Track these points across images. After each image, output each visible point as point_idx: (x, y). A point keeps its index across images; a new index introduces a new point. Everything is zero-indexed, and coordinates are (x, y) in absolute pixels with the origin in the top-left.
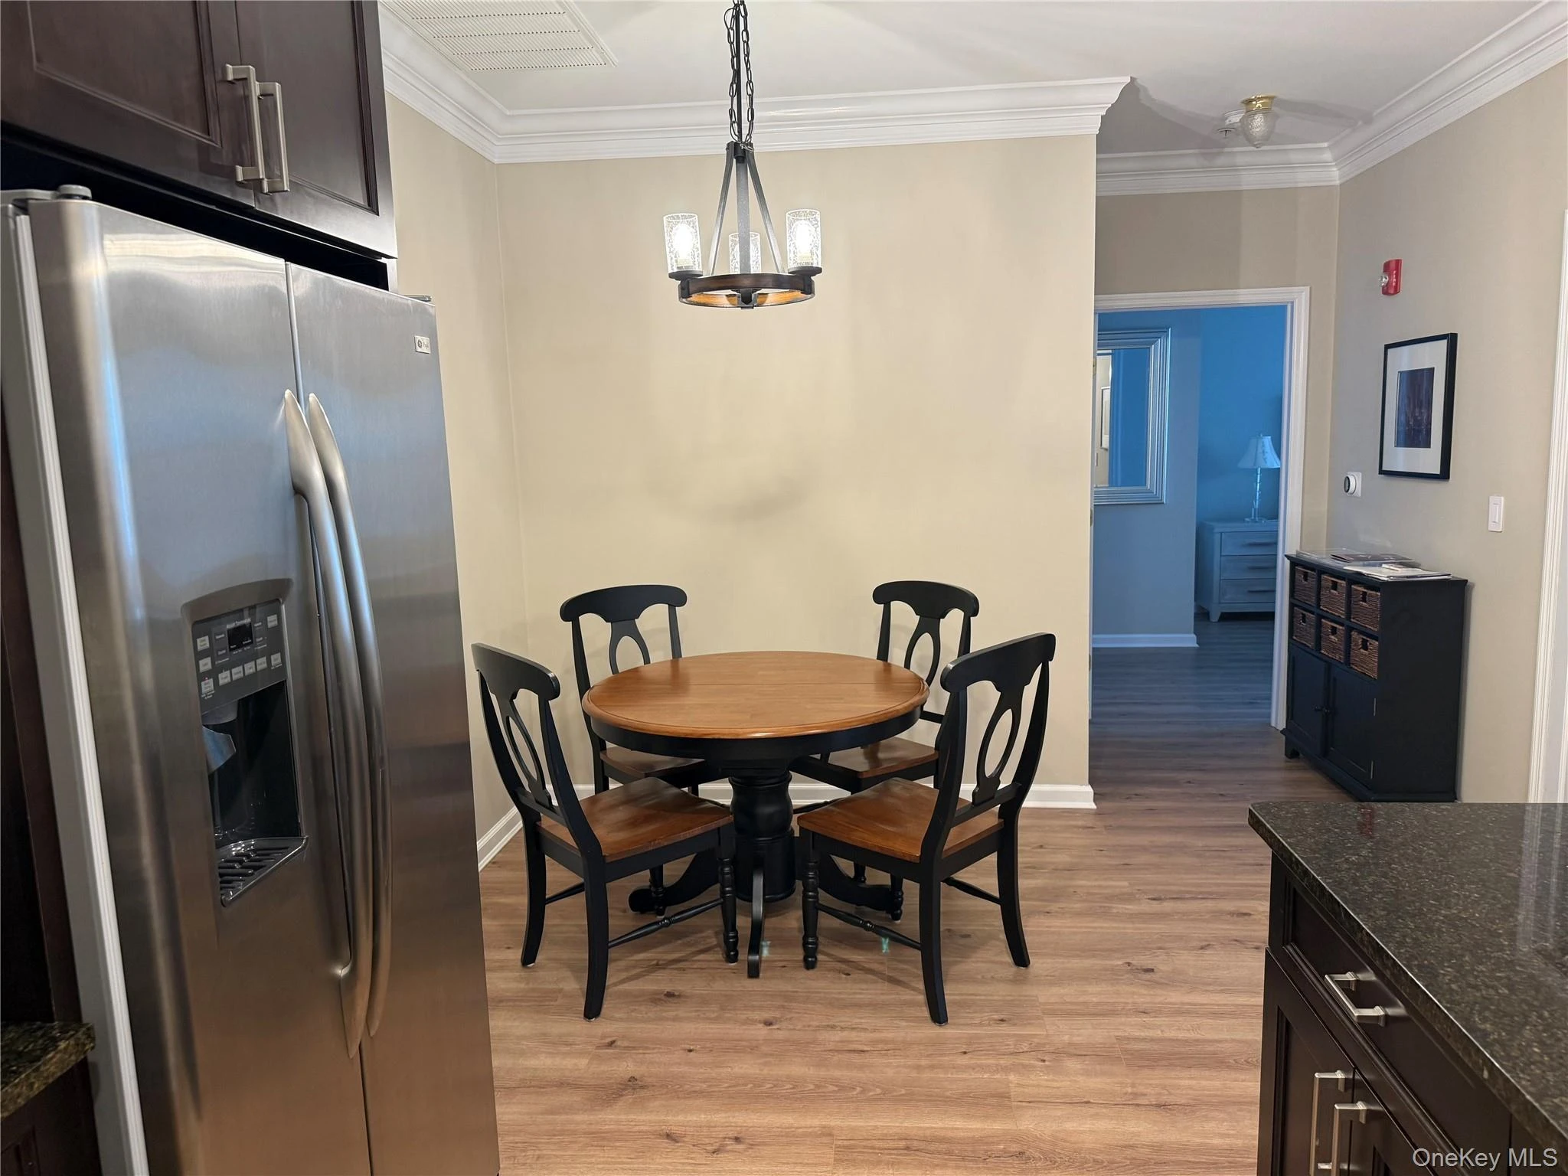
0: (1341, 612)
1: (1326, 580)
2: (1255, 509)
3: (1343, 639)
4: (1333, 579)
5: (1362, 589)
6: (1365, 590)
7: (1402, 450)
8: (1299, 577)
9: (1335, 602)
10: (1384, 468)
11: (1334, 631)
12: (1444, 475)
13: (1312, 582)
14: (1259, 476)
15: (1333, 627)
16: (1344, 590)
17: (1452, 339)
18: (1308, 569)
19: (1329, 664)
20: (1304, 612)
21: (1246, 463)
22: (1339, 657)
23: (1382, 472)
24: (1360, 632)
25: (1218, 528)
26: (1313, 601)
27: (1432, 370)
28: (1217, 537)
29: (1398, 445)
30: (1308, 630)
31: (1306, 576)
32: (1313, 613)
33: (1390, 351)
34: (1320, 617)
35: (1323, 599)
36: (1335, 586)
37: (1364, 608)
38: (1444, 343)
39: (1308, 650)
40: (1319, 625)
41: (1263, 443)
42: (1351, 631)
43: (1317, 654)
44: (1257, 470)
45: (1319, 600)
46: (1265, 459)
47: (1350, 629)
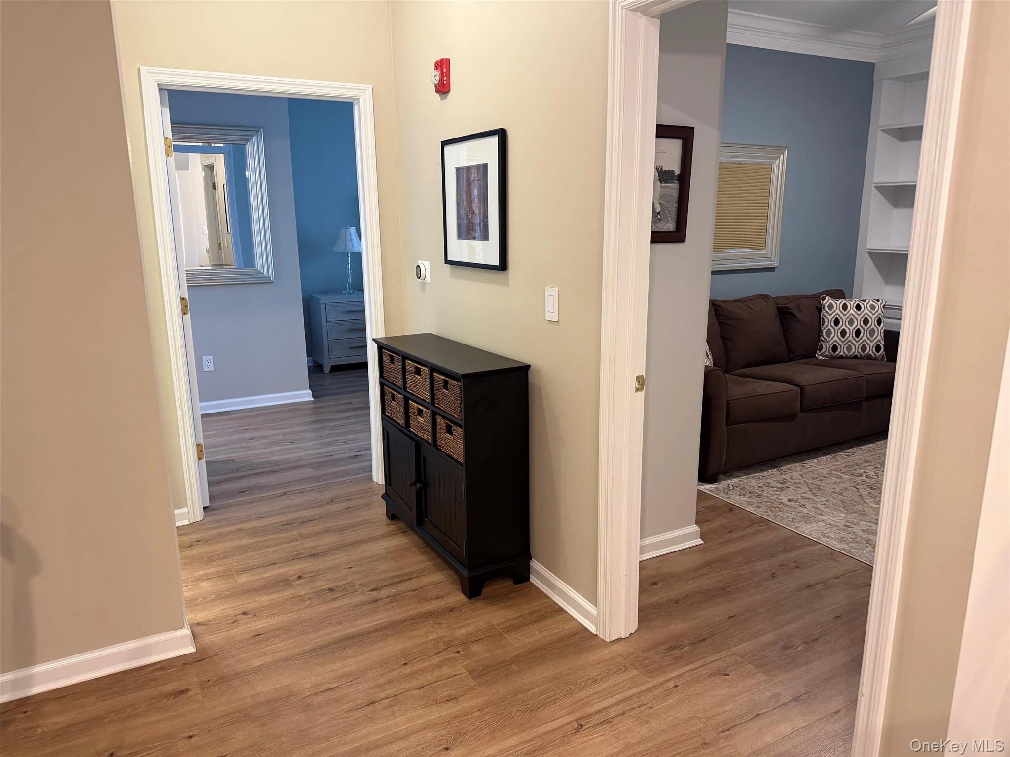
0: (426, 396)
1: (409, 364)
2: (349, 284)
3: (430, 422)
4: (416, 364)
5: (443, 377)
6: (447, 379)
7: (464, 242)
8: (386, 359)
9: (419, 385)
10: (449, 258)
11: (420, 412)
12: (503, 265)
13: (398, 365)
14: (349, 258)
15: (419, 408)
16: (428, 377)
17: (502, 135)
18: (394, 354)
19: (418, 443)
20: (394, 392)
21: (339, 248)
22: (428, 437)
23: (447, 262)
24: (444, 418)
25: (323, 299)
26: (400, 383)
27: (485, 166)
28: (323, 306)
29: (460, 236)
30: (397, 409)
31: (392, 360)
32: (401, 394)
33: (447, 149)
34: (406, 399)
35: (408, 381)
36: (418, 371)
37: (446, 396)
38: (494, 140)
39: (398, 426)
40: (407, 407)
41: (350, 232)
42: (436, 416)
43: (407, 432)
44: (347, 253)
45: (405, 383)
46: (352, 245)
47: (434, 415)
